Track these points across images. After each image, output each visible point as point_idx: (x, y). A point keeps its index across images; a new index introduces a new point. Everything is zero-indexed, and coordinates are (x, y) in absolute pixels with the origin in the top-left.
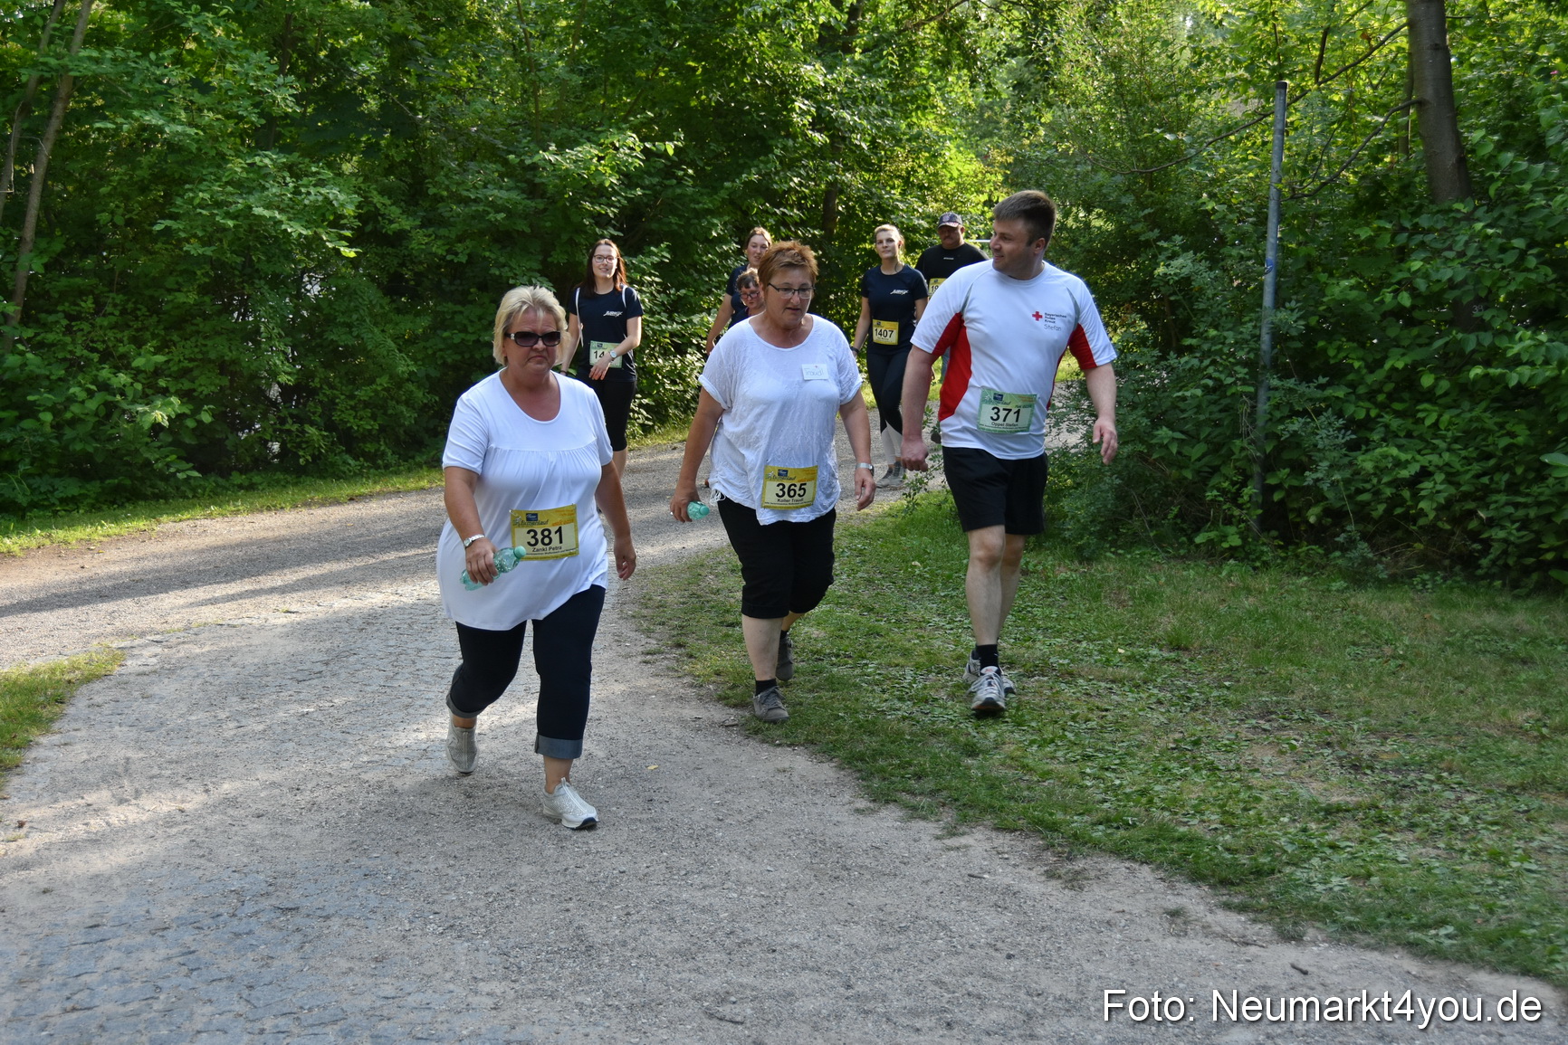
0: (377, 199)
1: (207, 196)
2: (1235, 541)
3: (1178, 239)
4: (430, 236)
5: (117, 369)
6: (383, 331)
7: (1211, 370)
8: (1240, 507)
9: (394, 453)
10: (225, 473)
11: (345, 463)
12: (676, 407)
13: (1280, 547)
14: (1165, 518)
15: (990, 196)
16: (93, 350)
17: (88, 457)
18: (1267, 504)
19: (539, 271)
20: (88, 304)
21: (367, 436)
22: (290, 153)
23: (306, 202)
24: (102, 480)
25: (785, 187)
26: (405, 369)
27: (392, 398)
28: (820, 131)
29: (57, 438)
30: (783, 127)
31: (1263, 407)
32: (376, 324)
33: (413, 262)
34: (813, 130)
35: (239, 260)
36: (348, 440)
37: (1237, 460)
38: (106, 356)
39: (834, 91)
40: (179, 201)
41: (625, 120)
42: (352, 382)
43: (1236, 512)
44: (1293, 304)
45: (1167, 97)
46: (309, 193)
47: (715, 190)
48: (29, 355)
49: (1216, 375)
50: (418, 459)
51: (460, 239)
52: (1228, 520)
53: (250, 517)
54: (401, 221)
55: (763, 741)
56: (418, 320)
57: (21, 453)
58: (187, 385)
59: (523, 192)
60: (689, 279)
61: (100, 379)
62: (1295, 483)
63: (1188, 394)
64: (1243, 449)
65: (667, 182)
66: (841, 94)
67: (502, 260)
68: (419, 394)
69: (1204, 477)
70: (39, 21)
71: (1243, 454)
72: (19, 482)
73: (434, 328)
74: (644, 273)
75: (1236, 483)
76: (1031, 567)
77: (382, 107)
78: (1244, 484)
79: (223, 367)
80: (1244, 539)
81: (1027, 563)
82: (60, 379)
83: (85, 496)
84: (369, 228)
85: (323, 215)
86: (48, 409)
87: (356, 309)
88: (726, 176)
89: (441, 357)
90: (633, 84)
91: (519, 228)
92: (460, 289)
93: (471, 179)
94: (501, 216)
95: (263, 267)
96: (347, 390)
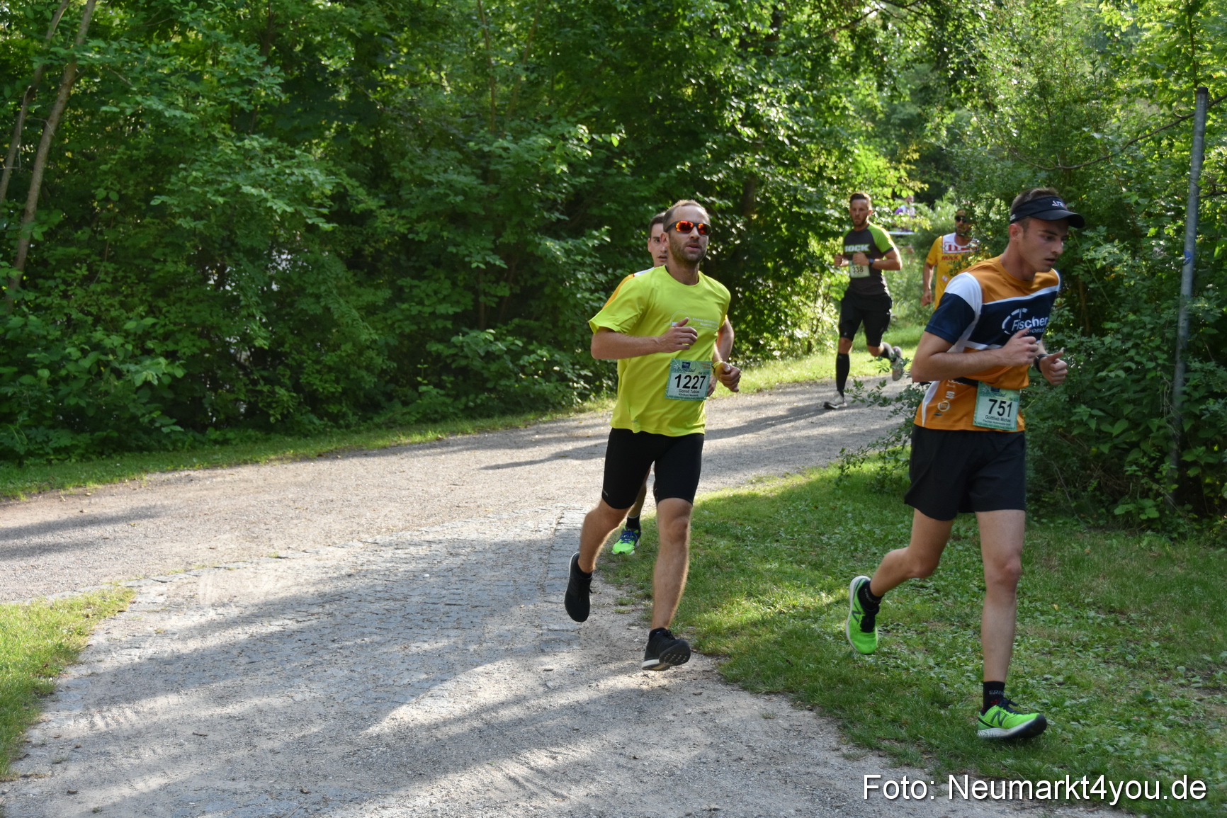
0: (348, 182)
1: (200, 174)
2: (1154, 514)
3: (1102, 229)
4: (392, 216)
5: (108, 332)
6: (348, 302)
7: (1132, 353)
8: (1157, 481)
9: (354, 414)
10: (202, 428)
11: (311, 422)
12: (609, 379)
13: (1195, 520)
14: (1085, 489)
15: (893, 191)
16: (89, 314)
17: (79, 411)
18: (1183, 481)
19: (492, 250)
20: (84, 271)
21: (331, 398)
22: (270, 138)
23: (289, 182)
24: (92, 432)
25: (715, 178)
26: (367, 337)
27: (354, 363)
28: (750, 126)
29: (52, 393)
30: (712, 122)
31: (1179, 388)
32: (341, 295)
33: (376, 242)
34: (743, 125)
35: (225, 233)
36: (313, 401)
37: (1155, 438)
38: (97, 320)
39: (760, 91)
40: (173, 179)
41: (575, 116)
42: (316, 348)
43: (1155, 486)
44: (1211, 293)
45: (1087, 101)
46: (292, 174)
47: (651, 180)
48: (32, 318)
49: (1137, 358)
51: (419, 220)
52: (1146, 494)
53: (228, 471)
54: (366, 201)
55: (745, 689)
56: (379, 293)
57: (20, 404)
58: (170, 346)
59: (478, 177)
60: (625, 261)
61: (94, 341)
62: (1211, 460)
63: (1112, 375)
64: (1160, 428)
65: (609, 171)
66: (767, 94)
67: (459, 239)
68: (379, 361)
69: (1122, 451)
70: (48, 14)
71: (1162, 432)
72: (18, 432)
73: (391, 303)
74: (584, 254)
75: (1152, 459)
77: (350, 96)
78: (1161, 461)
79: (206, 332)
80: (1161, 512)
82: (57, 340)
83: (76, 447)
84: (336, 207)
85: (304, 194)
86: (45, 366)
87: (324, 282)
88: (661, 167)
89: (400, 327)
90: (579, 82)
91: (474, 210)
92: (417, 265)
93: (433, 164)
94: (460, 199)
95: (242, 241)
96: (313, 355)
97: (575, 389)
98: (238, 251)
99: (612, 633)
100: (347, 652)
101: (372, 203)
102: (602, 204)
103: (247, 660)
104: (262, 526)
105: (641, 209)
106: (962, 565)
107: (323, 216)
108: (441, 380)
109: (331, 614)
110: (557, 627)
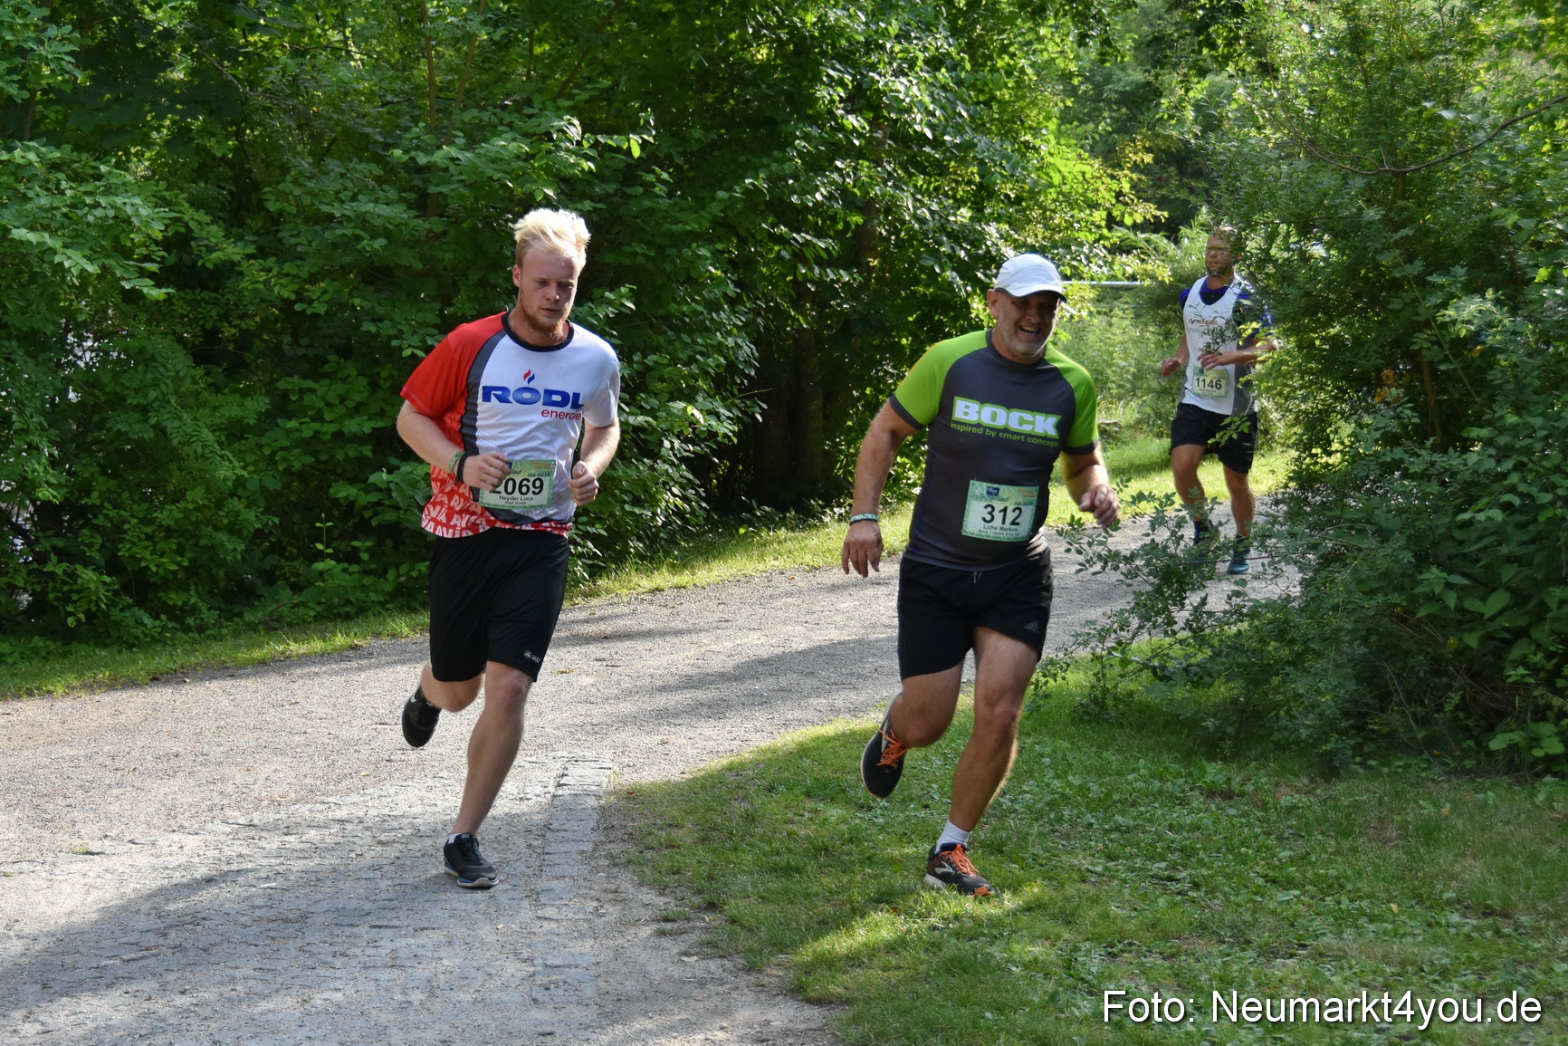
0: (191, 215)
2: (1553, 747)
3: (1460, 272)
4: (269, 270)
6: (195, 419)
9: (209, 609)
11: (139, 623)
12: (640, 539)
14: (1439, 710)
15: (1110, 215)
19: (436, 326)
21: (169, 582)
22: (58, 147)
23: (91, 219)
25: (809, 200)
26: (229, 474)
27: (208, 522)
30: (801, 103)
32: (183, 406)
33: (241, 317)
36: (140, 587)
37: (1554, 620)
39: (881, 49)
41: (571, 97)
42: (145, 498)
43: (1554, 701)
46: (96, 206)
47: (701, 203)
49: (1522, 487)
50: (249, 617)
51: (313, 279)
52: (1541, 714)
54: (223, 247)
56: (248, 402)
59: (410, 207)
60: (662, 340)
63: (1479, 516)
64: (1563, 602)
65: (630, 191)
67: (380, 310)
68: (250, 515)
69: (1501, 644)
73: (269, 418)
75: (1555, 656)
76: (1235, 787)
77: (192, 73)
78: (1566, 657)
80: (1566, 743)
81: (1228, 781)
84: (172, 259)
85: (117, 239)
87: (155, 384)
88: (719, 182)
89: (285, 460)
90: (576, 40)
91: (405, 262)
92: (311, 353)
93: (332, 186)
94: (379, 243)
95: (15, 320)
96: (141, 509)
97: (581, 556)
98: (9, 338)
99: (651, 968)
100: (207, 1012)
101: (233, 251)
102: (620, 244)
103: (38, 1027)
104: (59, 800)
105: (687, 252)
106: (1236, 841)
107: (151, 275)
108: (354, 548)
109: (179, 948)
110: (557, 962)
